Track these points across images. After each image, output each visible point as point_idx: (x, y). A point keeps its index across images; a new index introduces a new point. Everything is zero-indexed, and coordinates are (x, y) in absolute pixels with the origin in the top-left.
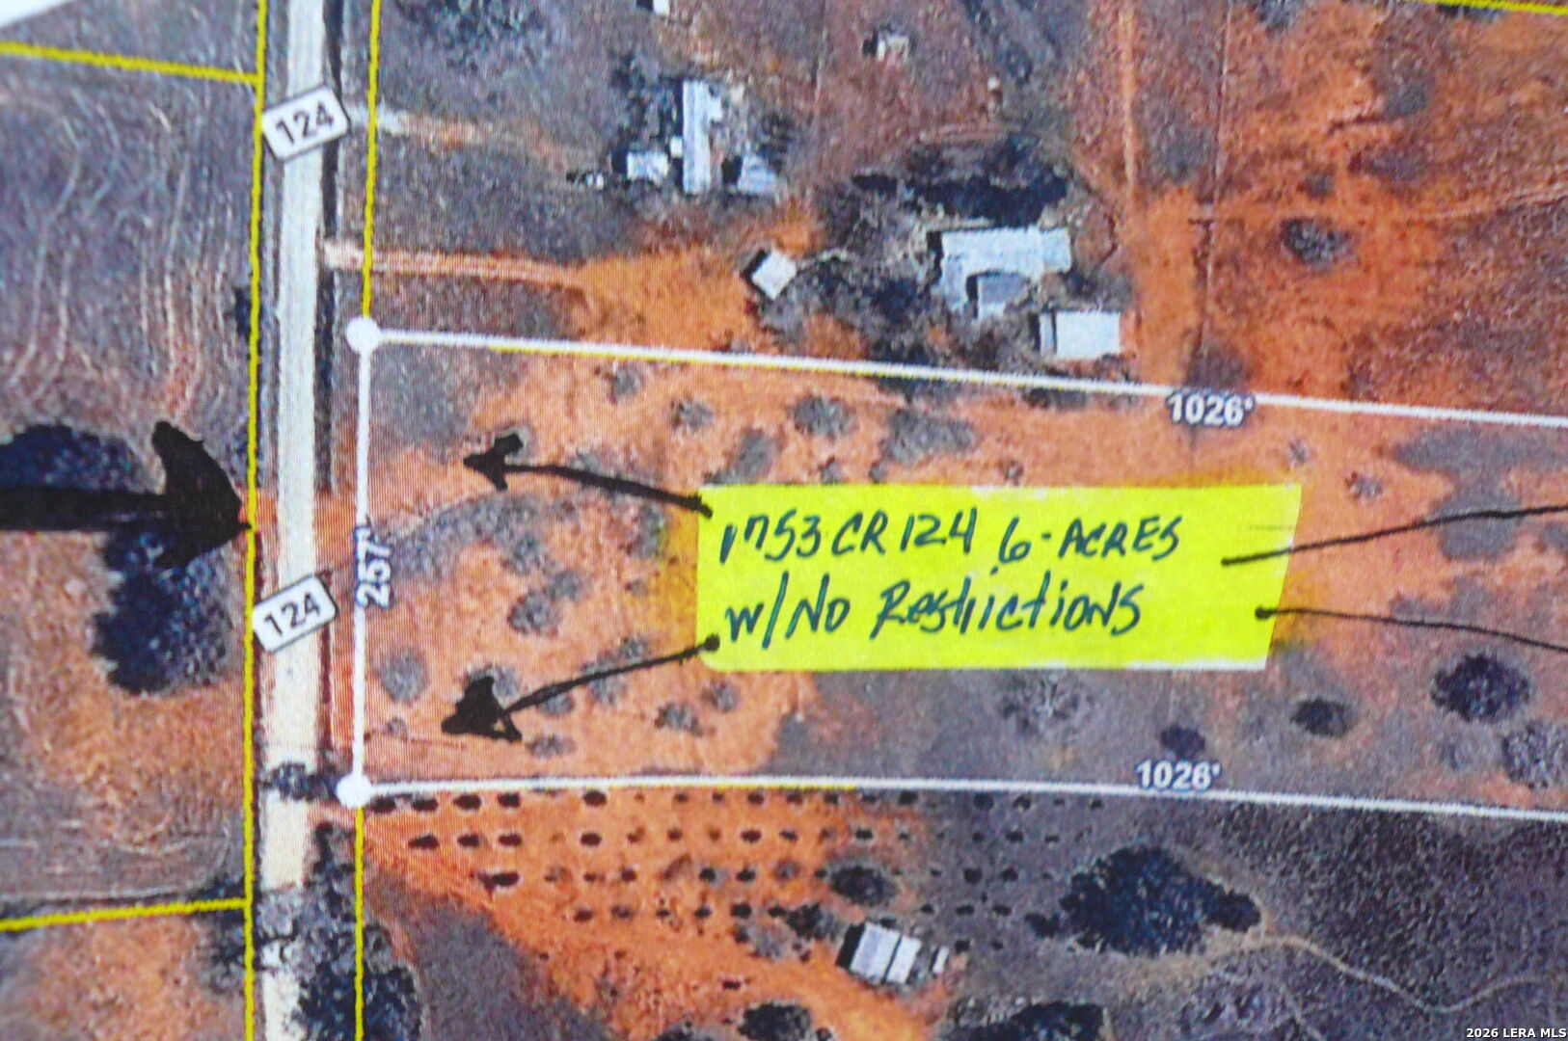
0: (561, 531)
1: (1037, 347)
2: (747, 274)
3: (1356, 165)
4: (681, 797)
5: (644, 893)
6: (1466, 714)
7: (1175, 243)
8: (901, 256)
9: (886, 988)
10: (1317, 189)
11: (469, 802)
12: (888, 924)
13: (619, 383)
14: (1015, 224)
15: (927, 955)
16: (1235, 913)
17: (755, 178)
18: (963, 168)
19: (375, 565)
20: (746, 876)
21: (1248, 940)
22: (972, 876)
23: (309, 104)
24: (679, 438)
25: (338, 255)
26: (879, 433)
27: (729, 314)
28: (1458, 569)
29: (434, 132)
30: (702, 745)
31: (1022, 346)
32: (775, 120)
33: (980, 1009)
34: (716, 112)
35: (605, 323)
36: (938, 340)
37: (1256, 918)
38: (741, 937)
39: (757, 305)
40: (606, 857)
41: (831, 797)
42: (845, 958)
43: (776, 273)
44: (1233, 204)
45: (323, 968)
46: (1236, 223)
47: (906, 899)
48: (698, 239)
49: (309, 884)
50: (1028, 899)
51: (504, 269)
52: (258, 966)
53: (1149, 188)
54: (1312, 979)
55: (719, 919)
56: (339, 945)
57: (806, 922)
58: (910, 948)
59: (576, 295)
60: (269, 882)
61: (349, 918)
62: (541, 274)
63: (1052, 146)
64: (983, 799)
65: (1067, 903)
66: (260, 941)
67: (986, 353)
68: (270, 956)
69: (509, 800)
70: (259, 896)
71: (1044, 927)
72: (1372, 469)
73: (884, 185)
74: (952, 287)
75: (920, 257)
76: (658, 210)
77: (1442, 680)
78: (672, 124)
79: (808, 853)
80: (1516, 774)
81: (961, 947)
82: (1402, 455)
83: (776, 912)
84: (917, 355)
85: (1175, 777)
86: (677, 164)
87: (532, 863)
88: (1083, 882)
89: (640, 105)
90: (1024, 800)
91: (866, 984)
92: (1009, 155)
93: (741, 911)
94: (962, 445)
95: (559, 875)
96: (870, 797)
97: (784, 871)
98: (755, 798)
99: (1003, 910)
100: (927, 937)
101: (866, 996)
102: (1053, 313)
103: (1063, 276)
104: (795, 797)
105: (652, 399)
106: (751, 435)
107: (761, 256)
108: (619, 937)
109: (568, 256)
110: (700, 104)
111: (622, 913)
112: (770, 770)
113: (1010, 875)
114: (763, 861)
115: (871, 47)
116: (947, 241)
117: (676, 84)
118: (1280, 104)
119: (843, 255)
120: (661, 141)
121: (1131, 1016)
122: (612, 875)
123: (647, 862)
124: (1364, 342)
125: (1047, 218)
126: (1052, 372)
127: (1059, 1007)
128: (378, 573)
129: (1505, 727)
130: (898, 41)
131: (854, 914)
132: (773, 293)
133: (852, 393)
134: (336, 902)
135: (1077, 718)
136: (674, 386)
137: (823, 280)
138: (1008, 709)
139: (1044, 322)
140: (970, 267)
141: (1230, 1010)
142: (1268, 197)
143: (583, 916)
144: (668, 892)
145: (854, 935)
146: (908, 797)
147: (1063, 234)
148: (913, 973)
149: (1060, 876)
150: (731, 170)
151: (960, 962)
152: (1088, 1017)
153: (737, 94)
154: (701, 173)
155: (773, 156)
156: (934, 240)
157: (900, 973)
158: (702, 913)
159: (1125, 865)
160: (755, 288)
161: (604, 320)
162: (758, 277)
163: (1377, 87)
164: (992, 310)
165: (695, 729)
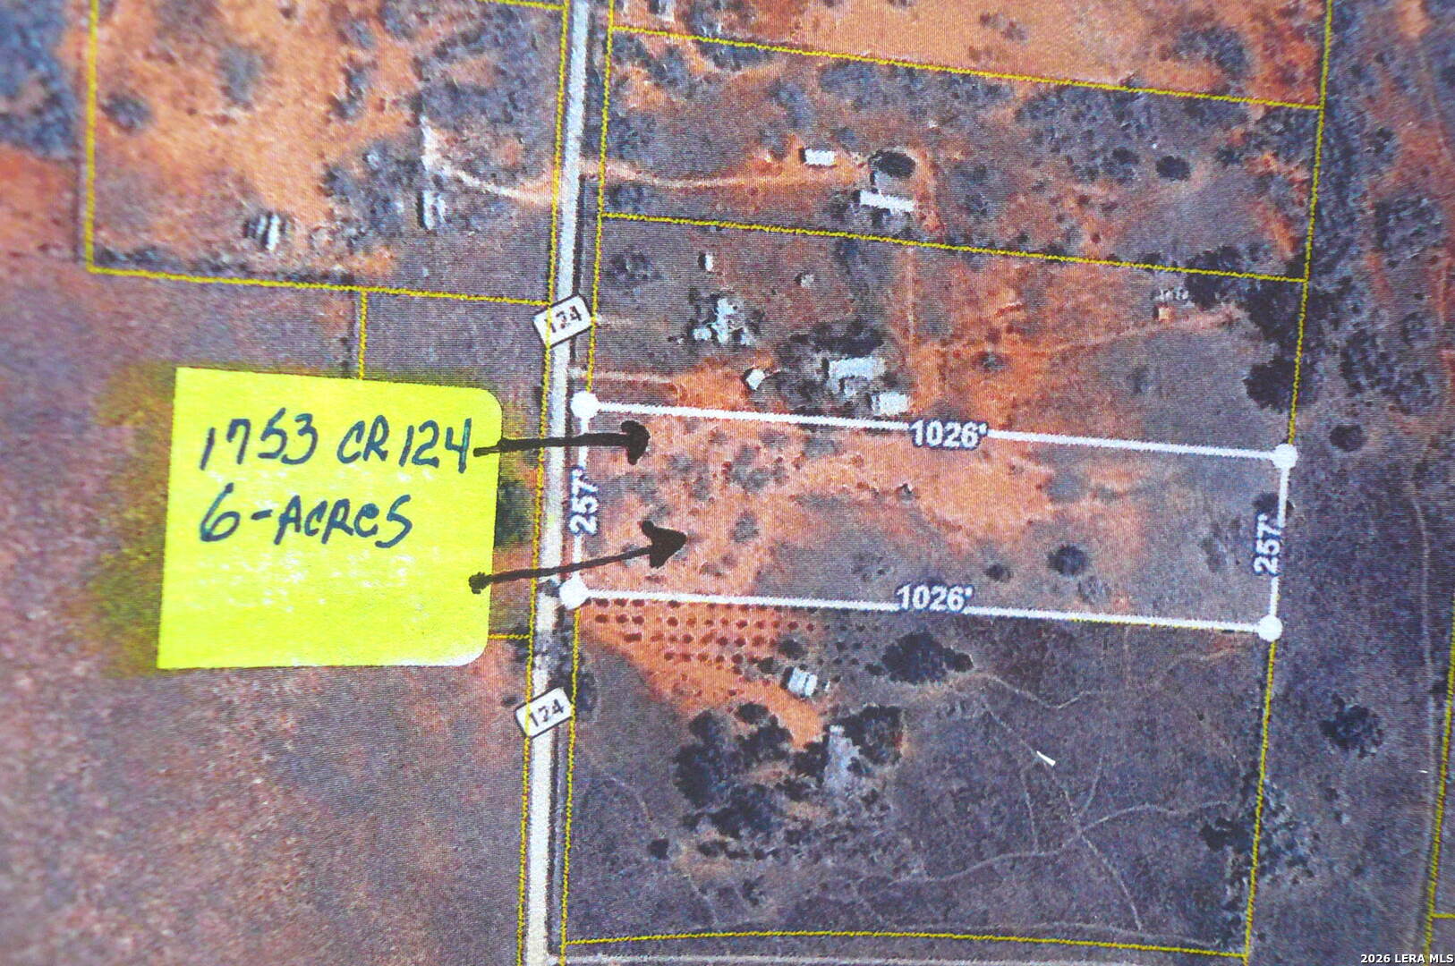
0: (663, 488)
1: (870, 407)
2: (743, 379)
3: (1010, 330)
4: (712, 606)
5: (695, 649)
6: (1061, 571)
7: (931, 363)
8: (811, 369)
9: (801, 697)
10: (994, 337)
11: (621, 602)
12: (803, 668)
13: (690, 425)
14: (861, 356)
15: (821, 684)
16: (961, 663)
17: (747, 339)
18: (839, 332)
19: (586, 500)
20: (740, 642)
21: (968, 674)
22: (841, 647)
23: (565, 307)
24: (715, 448)
25: (577, 372)
26: (801, 447)
27: (735, 397)
28: (1060, 507)
29: (615, 322)
30: (722, 583)
31: (862, 408)
32: (756, 313)
33: (846, 709)
34: (730, 311)
35: (683, 401)
36: (826, 406)
37: (970, 665)
38: (737, 671)
39: (748, 391)
40: (680, 630)
41: (778, 608)
42: (784, 685)
43: (756, 378)
44: (957, 346)
45: (559, 669)
46: (957, 355)
47: (811, 657)
48: (725, 364)
49: (554, 632)
50: (868, 656)
51: (644, 377)
52: (533, 666)
53: (919, 341)
54: (995, 693)
55: (729, 664)
56: (564, 659)
57: (767, 666)
58: (814, 679)
59: (672, 388)
60: (539, 629)
61: (570, 649)
62: (656, 379)
63: (877, 322)
64: (846, 612)
65: (885, 659)
66: (535, 654)
67: (848, 411)
68: (538, 661)
69: (638, 603)
70: (536, 634)
71: (873, 670)
72: (1016, 460)
73: (802, 340)
74: (834, 385)
75: (818, 372)
76: (708, 353)
77: (1051, 556)
78: (713, 317)
79: (768, 633)
80: (1085, 599)
81: (836, 680)
82: (1028, 456)
83: (752, 660)
84: (818, 412)
85: (933, 598)
86: (714, 333)
87: (646, 633)
88: (891, 649)
89: (698, 309)
90: (865, 612)
91: (795, 696)
92: (857, 326)
93: (737, 659)
94: (836, 452)
95: (658, 637)
96: (795, 609)
97: (758, 641)
98: (745, 608)
99: (855, 662)
100: (820, 675)
101: (793, 702)
102: (877, 393)
103: (881, 378)
104: (762, 608)
105: (703, 431)
106: (745, 448)
107: (749, 372)
108: (683, 665)
109: (670, 373)
110: (724, 308)
111: (686, 657)
112: (752, 594)
113: (858, 646)
114: (748, 635)
115: (798, 280)
116: (832, 365)
117: (714, 299)
118: (974, 303)
119: (786, 370)
120: (707, 324)
121: (915, 713)
122: (680, 638)
123: (697, 633)
124: (1014, 406)
125: (876, 351)
126: (878, 419)
127: (882, 708)
128: (588, 506)
129: (1080, 578)
130: (810, 278)
131: (787, 663)
132: (755, 386)
133: (789, 430)
134: (566, 642)
135: (888, 574)
136: (712, 427)
137: (776, 381)
138: (857, 570)
139: (874, 399)
140: (840, 375)
141: (958, 709)
142: (972, 342)
143: (669, 656)
144: (705, 649)
145: (788, 674)
146: (812, 610)
147: (882, 361)
148: (816, 692)
149: (882, 646)
150: (737, 335)
151: (837, 686)
152: (894, 713)
153: (741, 305)
154: (724, 337)
155: (756, 330)
156: (825, 364)
157: (809, 691)
158: (720, 659)
159: (911, 641)
160: (747, 386)
161: (684, 397)
162: (748, 380)
163: (1019, 294)
164: (850, 393)
165: (718, 575)
